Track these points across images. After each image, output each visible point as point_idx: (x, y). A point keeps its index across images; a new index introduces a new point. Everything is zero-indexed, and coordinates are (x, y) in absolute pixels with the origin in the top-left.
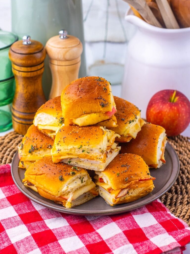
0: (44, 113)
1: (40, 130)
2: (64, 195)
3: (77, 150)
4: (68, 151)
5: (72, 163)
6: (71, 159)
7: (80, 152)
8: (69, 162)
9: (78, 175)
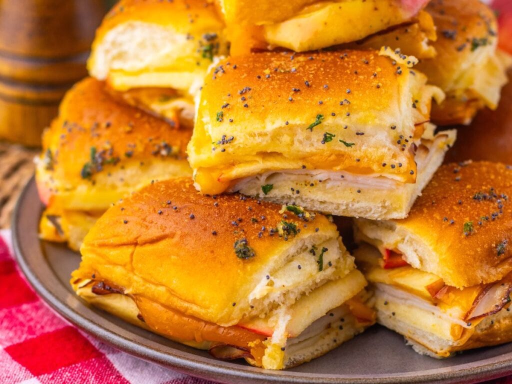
0: (138, 23)
1: (120, 93)
2: (254, 318)
3: (301, 135)
4: (263, 143)
5: (275, 193)
6: (273, 174)
7: (314, 145)
8: (267, 189)
9: (306, 236)
